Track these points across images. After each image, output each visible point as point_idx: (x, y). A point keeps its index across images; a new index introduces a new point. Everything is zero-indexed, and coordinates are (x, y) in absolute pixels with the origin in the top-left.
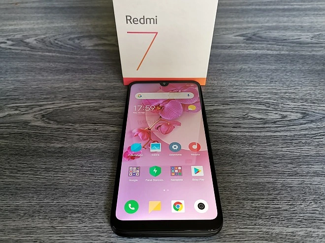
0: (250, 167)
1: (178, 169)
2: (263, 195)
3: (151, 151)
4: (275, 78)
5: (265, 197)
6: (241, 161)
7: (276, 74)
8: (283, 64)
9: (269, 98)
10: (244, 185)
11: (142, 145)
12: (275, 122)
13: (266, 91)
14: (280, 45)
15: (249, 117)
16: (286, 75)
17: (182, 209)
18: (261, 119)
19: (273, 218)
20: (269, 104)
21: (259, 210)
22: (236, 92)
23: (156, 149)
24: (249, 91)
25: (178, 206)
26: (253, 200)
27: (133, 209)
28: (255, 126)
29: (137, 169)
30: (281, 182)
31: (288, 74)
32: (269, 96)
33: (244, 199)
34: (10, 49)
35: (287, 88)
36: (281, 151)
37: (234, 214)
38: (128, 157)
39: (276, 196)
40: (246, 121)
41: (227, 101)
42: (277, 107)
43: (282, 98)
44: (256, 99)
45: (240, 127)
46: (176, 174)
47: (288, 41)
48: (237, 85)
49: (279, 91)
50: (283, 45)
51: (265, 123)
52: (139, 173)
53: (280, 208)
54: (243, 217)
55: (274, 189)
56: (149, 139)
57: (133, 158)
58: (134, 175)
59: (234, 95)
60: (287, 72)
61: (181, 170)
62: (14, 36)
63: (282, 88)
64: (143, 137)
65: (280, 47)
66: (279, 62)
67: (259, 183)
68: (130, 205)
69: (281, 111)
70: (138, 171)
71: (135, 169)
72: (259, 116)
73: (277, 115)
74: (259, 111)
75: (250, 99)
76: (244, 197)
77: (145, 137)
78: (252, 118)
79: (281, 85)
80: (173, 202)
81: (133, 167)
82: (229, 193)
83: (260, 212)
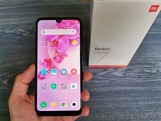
0: (146, 97)
1: (64, 85)
2: (152, 110)
3: (52, 74)
4: (153, 49)
5: (153, 111)
6: (143, 94)
7: (154, 46)
8: (156, 40)
9: (152, 61)
10: (144, 106)
11: (47, 70)
12: (155, 74)
13: (150, 57)
14: (154, 28)
15: (144, 72)
16: (158, 47)
17: (66, 106)
18: (149, 72)
19: (156, 119)
20: (152, 64)
21: (151, 116)
22: (137, 58)
23: (54, 73)
24: (143, 57)
25: (64, 105)
26: (148, 112)
27: (44, 106)
28: (147, 76)
29: (45, 85)
30: (158, 103)
31: (159, 46)
32: (152, 60)
33: (145, 112)
34: (29, 37)
35: (158, 55)
36: (158, 89)
37: (142, 118)
38: (40, 78)
39: (156, 110)
40: (143, 74)
41: (134, 64)
42: (155, 66)
43: (157, 60)
44: (146, 62)
45: (141, 77)
46: (64, 88)
47: (158, 25)
48: (137, 54)
49: (156, 57)
50: (156, 28)
51: (151, 75)
52: (46, 87)
53: (158, 115)
54: (145, 119)
55: (156, 107)
56: (50, 67)
57: (42, 78)
58: (44, 88)
59: (137, 60)
60: (159, 45)
61: (66, 86)
62: (28, 28)
63: (157, 55)
64: (47, 65)
65: (155, 29)
66: (155, 39)
67: (150, 104)
68: (43, 104)
69: (157, 68)
70: (45, 86)
71: (44, 85)
72: (148, 71)
73: (155, 70)
74: (148, 68)
75: (144, 62)
76: (145, 111)
77: (48, 65)
78: (145, 72)
79: (156, 53)
80: (62, 103)
81: (43, 84)
82: (139, 110)
83: (151, 117)
